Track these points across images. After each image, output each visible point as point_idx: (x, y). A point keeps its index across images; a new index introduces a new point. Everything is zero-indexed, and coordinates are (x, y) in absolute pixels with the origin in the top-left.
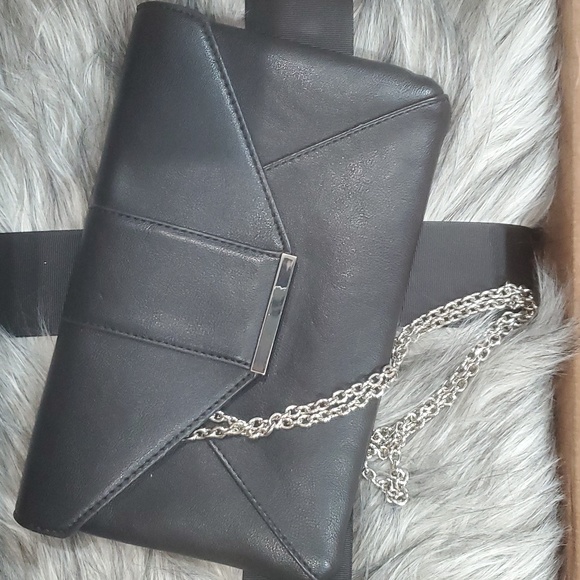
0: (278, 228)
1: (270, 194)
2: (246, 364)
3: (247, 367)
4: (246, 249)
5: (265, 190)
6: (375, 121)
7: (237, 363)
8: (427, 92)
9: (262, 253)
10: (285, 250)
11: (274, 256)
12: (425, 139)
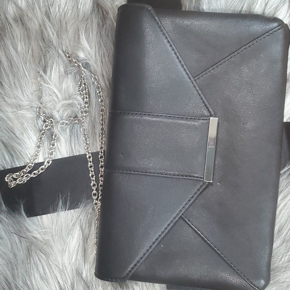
0: (205, 105)
1: (198, 89)
2: (201, 178)
3: (202, 180)
4: (190, 119)
5: (195, 87)
6: (251, 44)
7: (196, 179)
8: (275, 25)
9: (199, 119)
10: (211, 116)
11: (206, 120)
12: (280, 48)
